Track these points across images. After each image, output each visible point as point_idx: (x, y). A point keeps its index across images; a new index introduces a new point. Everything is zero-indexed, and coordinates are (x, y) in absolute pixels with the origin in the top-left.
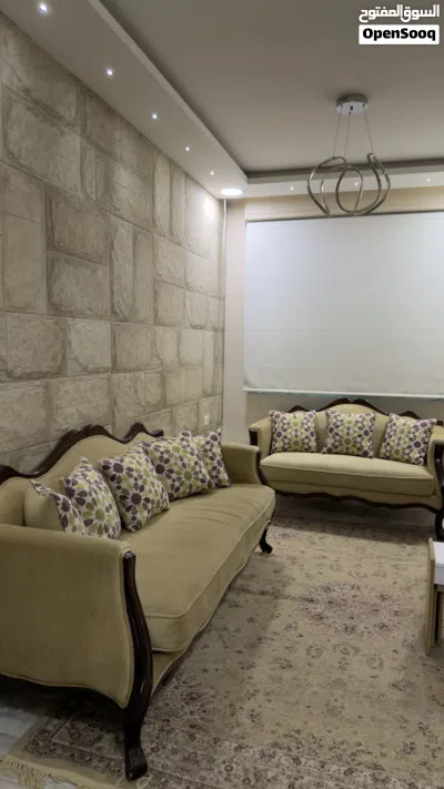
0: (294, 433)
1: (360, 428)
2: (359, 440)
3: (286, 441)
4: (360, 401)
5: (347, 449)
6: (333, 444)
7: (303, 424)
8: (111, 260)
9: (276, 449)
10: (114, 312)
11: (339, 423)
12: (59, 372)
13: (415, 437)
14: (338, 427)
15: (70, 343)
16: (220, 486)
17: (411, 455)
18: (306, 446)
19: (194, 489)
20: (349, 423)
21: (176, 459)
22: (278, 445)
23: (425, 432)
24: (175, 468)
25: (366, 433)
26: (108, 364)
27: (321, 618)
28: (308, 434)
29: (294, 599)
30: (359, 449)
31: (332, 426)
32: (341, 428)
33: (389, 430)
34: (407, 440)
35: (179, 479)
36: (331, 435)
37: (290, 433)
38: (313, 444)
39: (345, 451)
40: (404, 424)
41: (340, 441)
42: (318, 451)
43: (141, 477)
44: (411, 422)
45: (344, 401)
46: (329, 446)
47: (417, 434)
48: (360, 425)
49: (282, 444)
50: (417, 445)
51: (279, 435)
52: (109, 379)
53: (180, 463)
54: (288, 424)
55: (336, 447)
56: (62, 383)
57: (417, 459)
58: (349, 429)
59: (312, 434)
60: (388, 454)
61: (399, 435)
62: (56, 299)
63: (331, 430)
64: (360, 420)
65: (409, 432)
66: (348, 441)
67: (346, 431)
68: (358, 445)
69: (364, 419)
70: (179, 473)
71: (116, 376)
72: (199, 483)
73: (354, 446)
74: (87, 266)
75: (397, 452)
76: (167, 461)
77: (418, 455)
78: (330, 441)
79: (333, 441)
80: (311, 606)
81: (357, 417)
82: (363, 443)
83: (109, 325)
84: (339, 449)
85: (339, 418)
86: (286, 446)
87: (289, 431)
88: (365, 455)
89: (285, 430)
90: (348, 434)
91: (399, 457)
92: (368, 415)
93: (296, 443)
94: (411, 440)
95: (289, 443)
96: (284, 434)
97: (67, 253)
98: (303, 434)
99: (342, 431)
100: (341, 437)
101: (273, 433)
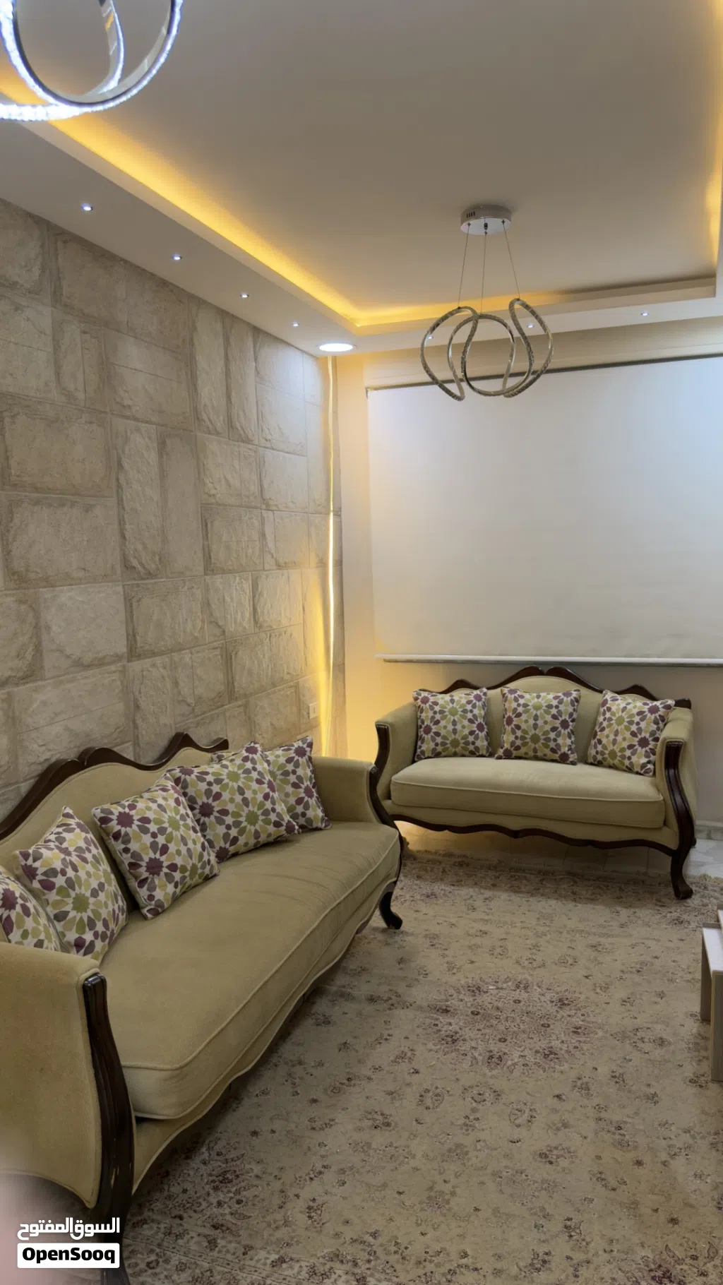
0: (450, 727)
1: (554, 717)
2: (552, 735)
3: (439, 740)
4: (558, 670)
5: (535, 750)
6: (512, 744)
7: (465, 711)
8: (119, 486)
9: (423, 752)
10: (127, 566)
11: (520, 709)
12: (31, 674)
13: (640, 730)
14: (519, 715)
15: (48, 628)
16: (308, 828)
17: (634, 759)
18: (471, 747)
19: (263, 839)
20: (537, 708)
21: (232, 793)
22: (427, 746)
23: (656, 722)
24: (231, 808)
25: (565, 724)
26: (122, 648)
27: (454, 1041)
28: (474, 727)
29: (420, 1008)
30: (553, 751)
31: (510, 714)
32: (524, 717)
33: (601, 719)
34: (628, 735)
35: (237, 824)
36: (508, 728)
37: (445, 727)
38: (482, 743)
39: (531, 753)
40: (624, 709)
41: (523, 738)
42: (491, 755)
43: (162, 831)
44: (637, 704)
45: (531, 670)
46: (507, 746)
47: (643, 725)
48: (554, 711)
49: (432, 745)
50: (644, 742)
51: (428, 730)
52: (123, 672)
53: (238, 798)
54: (442, 712)
55: (518, 748)
56: (36, 690)
57: (643, 766)
58: (536, 718)
59: (480, 727)
60: (599, 757)
61: (615, 727)
62: (18, 565)
63: (510, 721)
64: (555, 703)
65: (631, 723)
66: (535, 739)
67: (532, 721)
68: (552, 745)
69: (561, 702)
70: (236, 815)
71: (136, 666)
72: (271, 828)
73: (546, 746)
74: (73, 504)
75: (613, 754)
76: (218, 796)
77: (644, 760)
78: (507, 739)
79: (512, 738)
80: (443, 1019)
81: (548, 697)
82: (560, 741)
83: (120, 589)
84: (523, 750)
85: (522, 701)
86: (439, 749)
87: (443, 723)
88: (563, 759)
89: (437, 722)
90: (535, 726)
91: (616, 762)
92: (567, 694)
93: (455, 743)
94: (634, 734)
95: (443, 744)
96: (434, 729)
97: (36, 489)
98: (465, 728)
99: (525, 722)
100: (525, 732)
101: (418, 728)
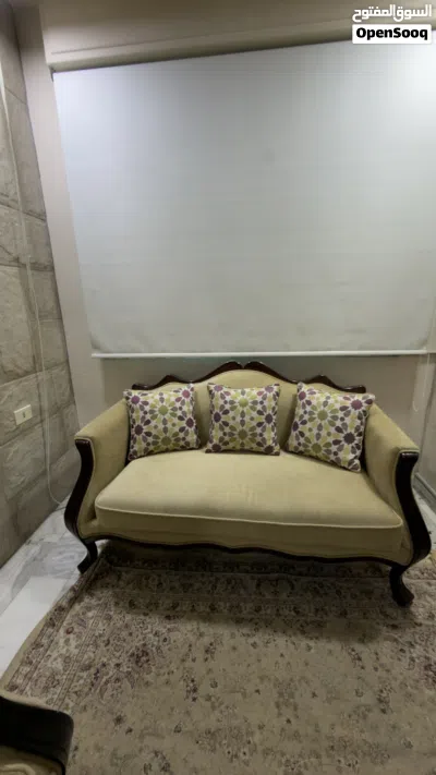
0: (161, 426)
1: (260, 413)
2: (259, 430)
3: (150, 439)
4: (254, 365)
5: (242, 444)
6: (221, 440)
7: (174, 409)
9: (135, 453)
11: (227, 407)
13: (345, 425)
14: (226, 412)
17: (341, 455)
18: (182, 443)
20: (244, 404)
22: (138, 446)
23: (360, 418)
25: (269, 419)
28: (184, 424)
30: (259, 444)
31: (217, 410)
32: (231, 414)
33: (300, 411)
34: (333, 430)
36: (217, 425)
37: (156, 426)
38: (192, 438)
39: (238, 447)
40: (325, 404)
41: (231, 435)
42: (200, 446)
44: (337, 399)
45: (232, 365)
46: (215, 441)
47: (347, 420)
48: (259, 407)
49: (144, 445)
50: (349, 438)
51: (139, 430)
54: (152, 412)
55: (226, 443)
57: (351, 462)
58: (243, 415)
59: (190, 423)
60: (301, 448)
61: (318, 421)
63: (217, 418)
64: (259, 399)
65: (335, 418)
66: (243, 434)
67: (239, 419)
68: (259, 439)
69: (265, 398)
73: (252, 440)
75: (317, 447)
77: (351, 456)
78: (216, 435)
79: (220, 434)
81: (252, 393)
82: (266, 435)
84: (231, 446)
85: (228, 398)
86: (151, 448)
87: (153, 423)
88: (268, 451)
90: (243, 423)
91: (320, 455)
92: (269, 389)
93: (166, 440)
94: (339, 430)
95: (155, 443)
96: (145, 429)
98: (175, 425)
99: (233, 418)
100: (233, 428)
101: (130, 427)
